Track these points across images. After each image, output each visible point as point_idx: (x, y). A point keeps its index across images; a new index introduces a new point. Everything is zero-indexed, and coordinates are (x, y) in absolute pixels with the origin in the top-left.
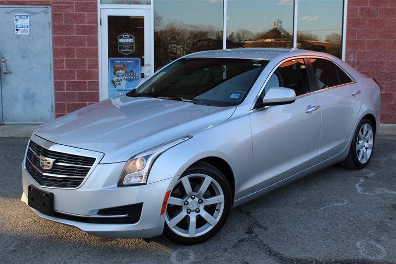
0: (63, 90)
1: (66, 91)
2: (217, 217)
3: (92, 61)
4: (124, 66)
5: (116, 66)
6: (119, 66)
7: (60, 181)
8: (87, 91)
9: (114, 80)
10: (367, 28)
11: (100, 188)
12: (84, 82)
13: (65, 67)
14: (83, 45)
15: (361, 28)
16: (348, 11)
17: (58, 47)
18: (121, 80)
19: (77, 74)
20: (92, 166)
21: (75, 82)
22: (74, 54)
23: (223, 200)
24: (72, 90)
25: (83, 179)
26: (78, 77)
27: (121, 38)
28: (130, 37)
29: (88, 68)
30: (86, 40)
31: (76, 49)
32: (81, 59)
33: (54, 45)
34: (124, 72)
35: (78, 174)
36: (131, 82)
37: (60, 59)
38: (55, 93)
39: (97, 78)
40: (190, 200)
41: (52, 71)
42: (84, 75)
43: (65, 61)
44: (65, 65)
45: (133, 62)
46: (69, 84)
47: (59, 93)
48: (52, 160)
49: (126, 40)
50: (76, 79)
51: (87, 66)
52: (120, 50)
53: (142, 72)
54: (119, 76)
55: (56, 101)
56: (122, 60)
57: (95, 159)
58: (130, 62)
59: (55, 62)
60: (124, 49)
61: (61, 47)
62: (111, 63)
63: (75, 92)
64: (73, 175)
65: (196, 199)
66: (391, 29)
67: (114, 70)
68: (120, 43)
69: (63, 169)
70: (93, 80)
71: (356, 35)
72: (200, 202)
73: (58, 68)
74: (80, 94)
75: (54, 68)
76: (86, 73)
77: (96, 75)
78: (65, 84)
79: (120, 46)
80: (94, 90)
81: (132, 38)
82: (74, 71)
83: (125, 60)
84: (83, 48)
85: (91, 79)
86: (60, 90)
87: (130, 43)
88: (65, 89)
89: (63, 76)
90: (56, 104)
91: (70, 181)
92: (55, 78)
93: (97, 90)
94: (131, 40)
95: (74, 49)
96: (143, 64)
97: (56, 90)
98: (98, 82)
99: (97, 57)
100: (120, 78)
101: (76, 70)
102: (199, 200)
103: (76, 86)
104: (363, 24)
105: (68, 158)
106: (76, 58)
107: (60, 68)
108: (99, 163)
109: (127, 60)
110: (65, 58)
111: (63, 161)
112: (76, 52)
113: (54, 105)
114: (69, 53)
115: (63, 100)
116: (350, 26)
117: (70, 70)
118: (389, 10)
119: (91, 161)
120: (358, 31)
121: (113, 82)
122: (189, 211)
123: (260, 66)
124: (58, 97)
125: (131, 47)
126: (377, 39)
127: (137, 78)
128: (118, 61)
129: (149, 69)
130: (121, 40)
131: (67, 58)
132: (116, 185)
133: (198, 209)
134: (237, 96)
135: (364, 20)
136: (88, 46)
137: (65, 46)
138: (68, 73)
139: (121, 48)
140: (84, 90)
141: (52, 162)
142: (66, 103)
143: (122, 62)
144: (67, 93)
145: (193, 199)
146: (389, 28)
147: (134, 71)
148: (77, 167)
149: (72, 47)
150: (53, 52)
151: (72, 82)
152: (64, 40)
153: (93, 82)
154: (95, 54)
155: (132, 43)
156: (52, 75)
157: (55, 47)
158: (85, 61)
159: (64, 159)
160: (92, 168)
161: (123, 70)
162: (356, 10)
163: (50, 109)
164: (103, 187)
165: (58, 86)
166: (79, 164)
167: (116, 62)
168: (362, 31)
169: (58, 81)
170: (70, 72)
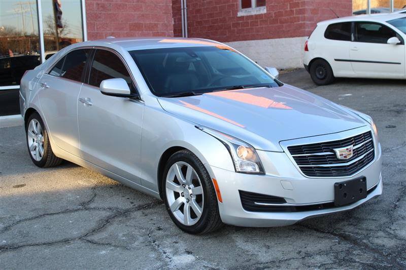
10: (104, 22)
15: (99, 21)
16: (86, 6)
71: (95, 28)
104: (100, 17)
116: (89, 19)
118: (120, 5)
120: (96, 24)
126: (112, 31)
135: (100, 14)
146: (122, 21)
162: (93, 4)
168: (100, 24)
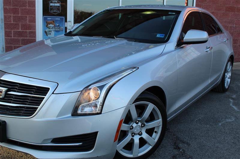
0: (11, 37)
1: (13, 38)
2: (156, 138)
3: (31, 18)
4: (53, 22)
5: (48, 22)
6: (50, 21)
7: (12, 110)
8: (28, 38)
9: (46, 31)
10: (208, 4)
11: (55, 118)
12: (26, 32)
13: (12, 21)
14: (24, 6)
15: (204, 3)
17: (8, 7)
18: (51, 31)
19: (21, 26)
20: (45, 95)
21: (19, 32)
22: (19, 12)
23: (161, 124)
24: (17, 37)
25: (37, 108)
26: (21, 28)
27: (52, 2)
28: (58, 2)
29: (29, 22)
30: (27, 3)
31: (20, 9)
32: (24, 16)
33: (4, 5)
34: (53, 26)
35: (31, 103)
36: (58, 33)
37: (9, 16)
38: (5, 39)
39: (35, 29)
40: (134, 125)
41: (3, 24)
42: (25, 27)
43: (12, 17)
44: (12, 20)
45: (59, 19)
46: (15, 33)
47: (8, 39)
48: (4, 89)
49: (55, 4)
50: (20, 29)
51: (28, 21)
52: (51, 11)
53: (66, 26)
54: (50, 29)
55: (6, 44)
56: (52, 18)
57: (49, 89)
58: (57, 19)
59: (5, 17)
60: (54, 10)
61: (9, 7)
62: (45, 20)
63: (19, 38)
64: (26, 104)
65: (140, 124)
66: (222, 5)
67: (46, 24)
68: (51, 6)
69: (15, 98)
70: (32, 31)
72: (143, 126)
73: (8, 21)
74: (23, 40)
75: (5, 21)
76: (27, 26)
77: (34, 27)
78: (13, 33)
79: (51, 8)
80: (32, 37)
81: (59, 3)
82: (19, 24)
83: (54, 18)
84: (25, 9)
85: (30, 29)
86: (8, 37)
87: (58, 6)
88: (13, 36)
89: (10, 27)
90: (6, 46)
91: (23, 110)
92: (5, 28)
93: (34, 38)
94: (58, 5)
95: (19, 9)
96: (66, 21)
97: (6, 37)
98: (35, 32)
99: (35, 15)
100: (50, 30)
101: (20, 23)
102: (142, 125)
103: (20, 34)
104: (205, 1)
105: (20, 87)
106: (20, 15)
107: (9, 22)
108: (53, 93)
109: (55, 18)
110: (12, 15)
111: (16, 90)
112: (20, 11)
113: (4, 47)
114: (15, 11)
115: (11, 44)
116: (198, 2)
117: (16, 23)
119: (44, 91)
120: (202, 5)
121: (46, 32)
122: (133, 134)
123: (174, 14)
124: (7, 42)
125: (58, 9)
127: (62, 30)
128: (49, 18)
129: (70, 24)
130: (51, 4)
131: (14, 15)
132: (70, 115)
133: (141, 132)
134: (162, 36)
136: (29, 7)
137: (13, 6)
138: (15, 25)
139: (51, 9)
140: (26, 37)
141: (4, 91)
142: (13, 46)
143: (52, 19)
144: (14, 39)
145: (137, 123)
147: (60, 25)
148: (30, 97)
149: (17, 7)
150: (4, 10)
151: (17, 31)
152: (12, 2)
153: (32, 32)
154: (33, 12)
155: (59, 7)
156: (3, 26)
157: (5, 7)
158: (26, 17)
159: (16, 88)
160: (46, 97)
161: (52, 24)
163: (2, 50)
164: (57, 117)
165: (7, 34)
166: (32, 94)
167: (48, 19)
168: (205, 5)
169: (7, 30)
170: (16, 24)
